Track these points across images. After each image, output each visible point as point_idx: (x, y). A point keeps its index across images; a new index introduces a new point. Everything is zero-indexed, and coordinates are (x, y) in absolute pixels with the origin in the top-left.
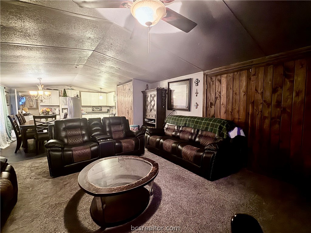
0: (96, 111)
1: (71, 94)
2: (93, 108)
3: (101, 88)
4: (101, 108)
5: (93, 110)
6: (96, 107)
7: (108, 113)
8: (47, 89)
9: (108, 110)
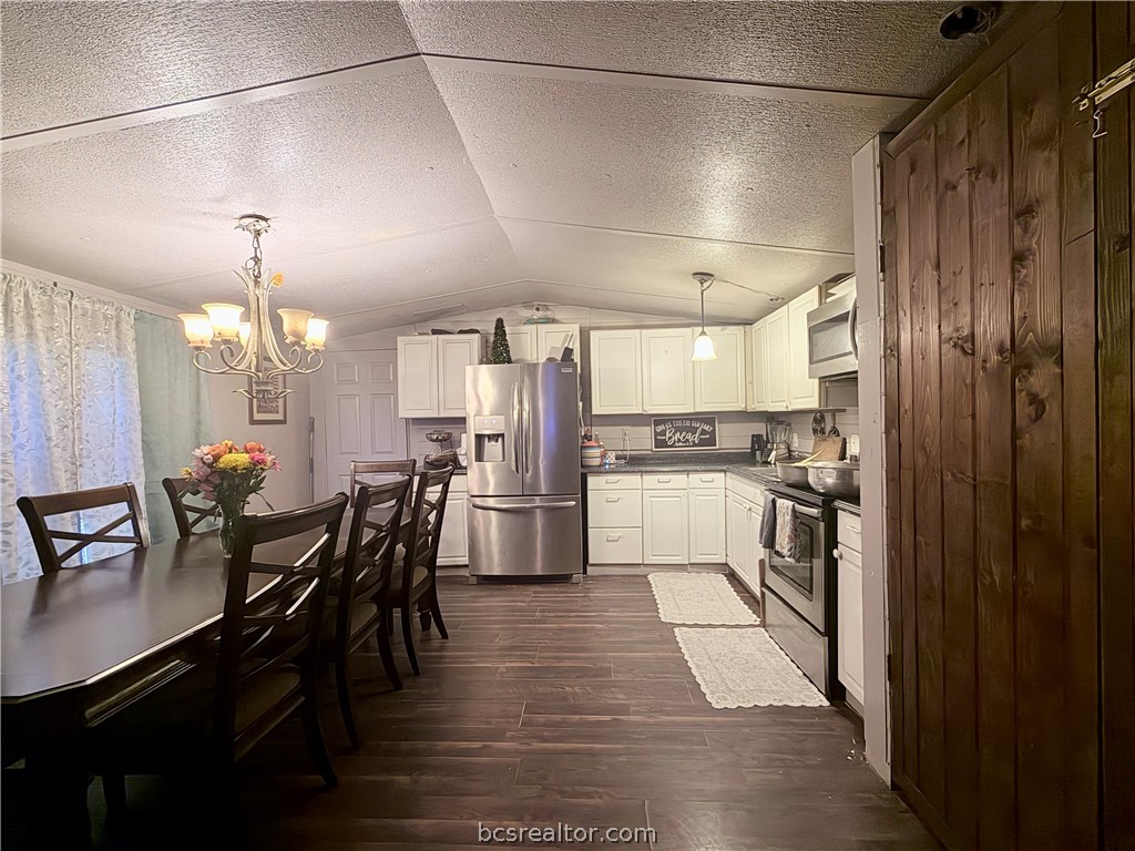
0: (680, 449)
1: (538, 343)
2: (660, 428)
3: (704, 276)
4: (707, 428)
5: (660, 443)
6: (679, 424)
7: (754, 463)
8: (435, 332)
9: (756, 439)
